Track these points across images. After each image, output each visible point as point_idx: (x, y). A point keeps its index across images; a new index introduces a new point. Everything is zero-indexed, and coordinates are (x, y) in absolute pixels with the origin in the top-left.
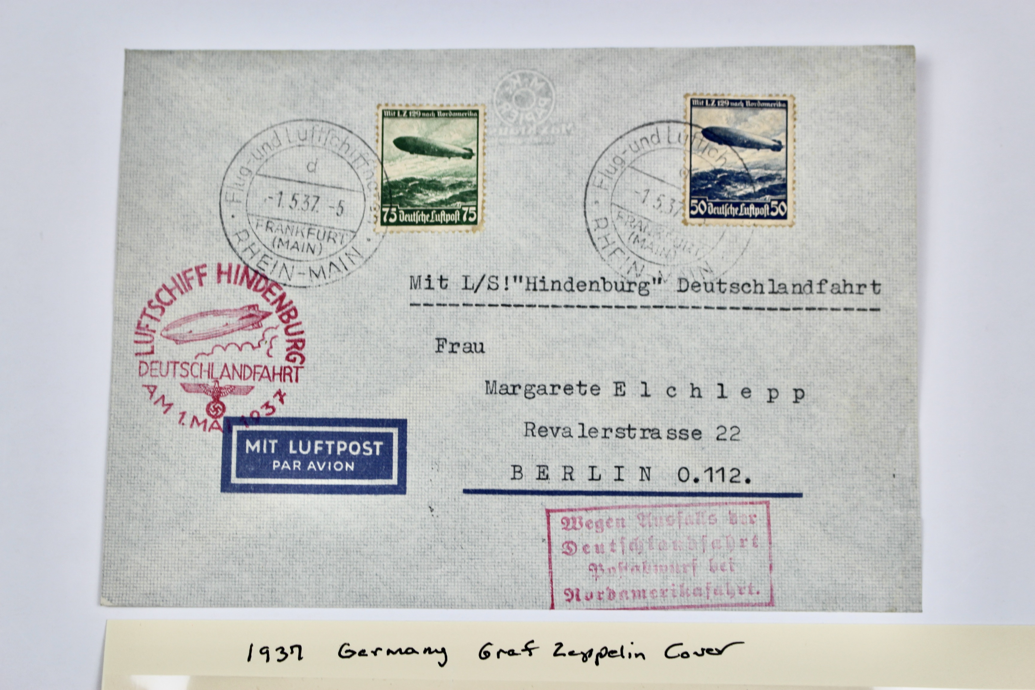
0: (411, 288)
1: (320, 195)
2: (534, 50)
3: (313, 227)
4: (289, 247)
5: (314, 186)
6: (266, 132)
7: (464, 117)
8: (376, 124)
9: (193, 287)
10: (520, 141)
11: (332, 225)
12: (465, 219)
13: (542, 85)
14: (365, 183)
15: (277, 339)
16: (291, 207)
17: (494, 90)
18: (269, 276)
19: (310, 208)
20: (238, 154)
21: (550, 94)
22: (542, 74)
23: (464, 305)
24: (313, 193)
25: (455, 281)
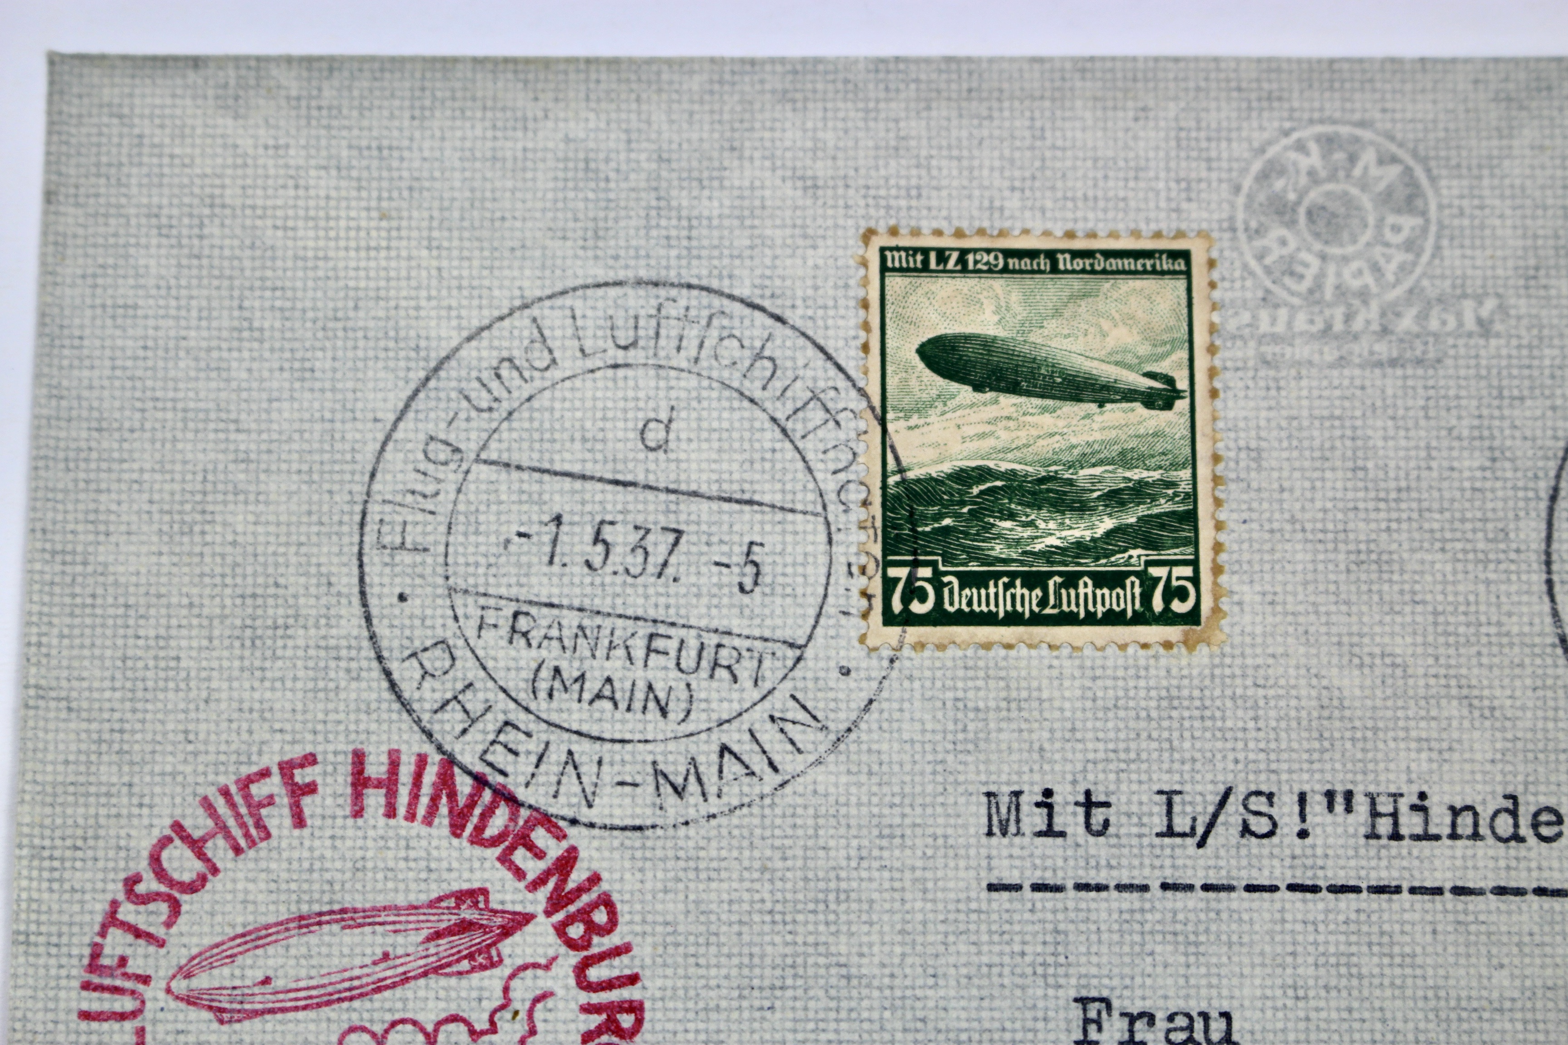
0: (990, 834)
1: (682, 527)
2: (1361, 61)
3: (662, 629)
4: (587, 696)
5: (663, 496)
6: (507, 323)
7: (1145, 272)
8: (861, 293)
9: (274, 832)
10: (1330, 354)
11: (722, 625)
12: (1158, 604)
13: (1394, 171)
14: (830, 485)
15: (550, 1003)
16: (588, 564)
17: (1237, 189)
18: (521, 794)
19: (651, 569)
20: (416, 392)
21: (1419, 203)
22: (1392, 138)
23: (1165, 886)
24: (663, 521)
25: (1134, 808)
